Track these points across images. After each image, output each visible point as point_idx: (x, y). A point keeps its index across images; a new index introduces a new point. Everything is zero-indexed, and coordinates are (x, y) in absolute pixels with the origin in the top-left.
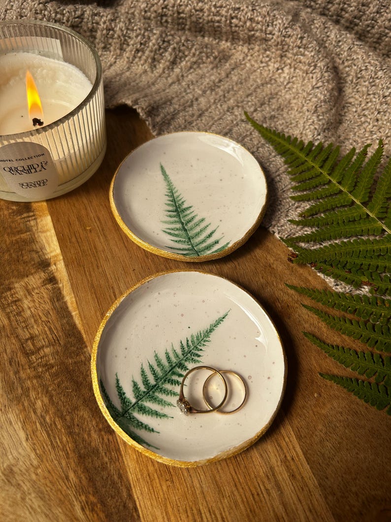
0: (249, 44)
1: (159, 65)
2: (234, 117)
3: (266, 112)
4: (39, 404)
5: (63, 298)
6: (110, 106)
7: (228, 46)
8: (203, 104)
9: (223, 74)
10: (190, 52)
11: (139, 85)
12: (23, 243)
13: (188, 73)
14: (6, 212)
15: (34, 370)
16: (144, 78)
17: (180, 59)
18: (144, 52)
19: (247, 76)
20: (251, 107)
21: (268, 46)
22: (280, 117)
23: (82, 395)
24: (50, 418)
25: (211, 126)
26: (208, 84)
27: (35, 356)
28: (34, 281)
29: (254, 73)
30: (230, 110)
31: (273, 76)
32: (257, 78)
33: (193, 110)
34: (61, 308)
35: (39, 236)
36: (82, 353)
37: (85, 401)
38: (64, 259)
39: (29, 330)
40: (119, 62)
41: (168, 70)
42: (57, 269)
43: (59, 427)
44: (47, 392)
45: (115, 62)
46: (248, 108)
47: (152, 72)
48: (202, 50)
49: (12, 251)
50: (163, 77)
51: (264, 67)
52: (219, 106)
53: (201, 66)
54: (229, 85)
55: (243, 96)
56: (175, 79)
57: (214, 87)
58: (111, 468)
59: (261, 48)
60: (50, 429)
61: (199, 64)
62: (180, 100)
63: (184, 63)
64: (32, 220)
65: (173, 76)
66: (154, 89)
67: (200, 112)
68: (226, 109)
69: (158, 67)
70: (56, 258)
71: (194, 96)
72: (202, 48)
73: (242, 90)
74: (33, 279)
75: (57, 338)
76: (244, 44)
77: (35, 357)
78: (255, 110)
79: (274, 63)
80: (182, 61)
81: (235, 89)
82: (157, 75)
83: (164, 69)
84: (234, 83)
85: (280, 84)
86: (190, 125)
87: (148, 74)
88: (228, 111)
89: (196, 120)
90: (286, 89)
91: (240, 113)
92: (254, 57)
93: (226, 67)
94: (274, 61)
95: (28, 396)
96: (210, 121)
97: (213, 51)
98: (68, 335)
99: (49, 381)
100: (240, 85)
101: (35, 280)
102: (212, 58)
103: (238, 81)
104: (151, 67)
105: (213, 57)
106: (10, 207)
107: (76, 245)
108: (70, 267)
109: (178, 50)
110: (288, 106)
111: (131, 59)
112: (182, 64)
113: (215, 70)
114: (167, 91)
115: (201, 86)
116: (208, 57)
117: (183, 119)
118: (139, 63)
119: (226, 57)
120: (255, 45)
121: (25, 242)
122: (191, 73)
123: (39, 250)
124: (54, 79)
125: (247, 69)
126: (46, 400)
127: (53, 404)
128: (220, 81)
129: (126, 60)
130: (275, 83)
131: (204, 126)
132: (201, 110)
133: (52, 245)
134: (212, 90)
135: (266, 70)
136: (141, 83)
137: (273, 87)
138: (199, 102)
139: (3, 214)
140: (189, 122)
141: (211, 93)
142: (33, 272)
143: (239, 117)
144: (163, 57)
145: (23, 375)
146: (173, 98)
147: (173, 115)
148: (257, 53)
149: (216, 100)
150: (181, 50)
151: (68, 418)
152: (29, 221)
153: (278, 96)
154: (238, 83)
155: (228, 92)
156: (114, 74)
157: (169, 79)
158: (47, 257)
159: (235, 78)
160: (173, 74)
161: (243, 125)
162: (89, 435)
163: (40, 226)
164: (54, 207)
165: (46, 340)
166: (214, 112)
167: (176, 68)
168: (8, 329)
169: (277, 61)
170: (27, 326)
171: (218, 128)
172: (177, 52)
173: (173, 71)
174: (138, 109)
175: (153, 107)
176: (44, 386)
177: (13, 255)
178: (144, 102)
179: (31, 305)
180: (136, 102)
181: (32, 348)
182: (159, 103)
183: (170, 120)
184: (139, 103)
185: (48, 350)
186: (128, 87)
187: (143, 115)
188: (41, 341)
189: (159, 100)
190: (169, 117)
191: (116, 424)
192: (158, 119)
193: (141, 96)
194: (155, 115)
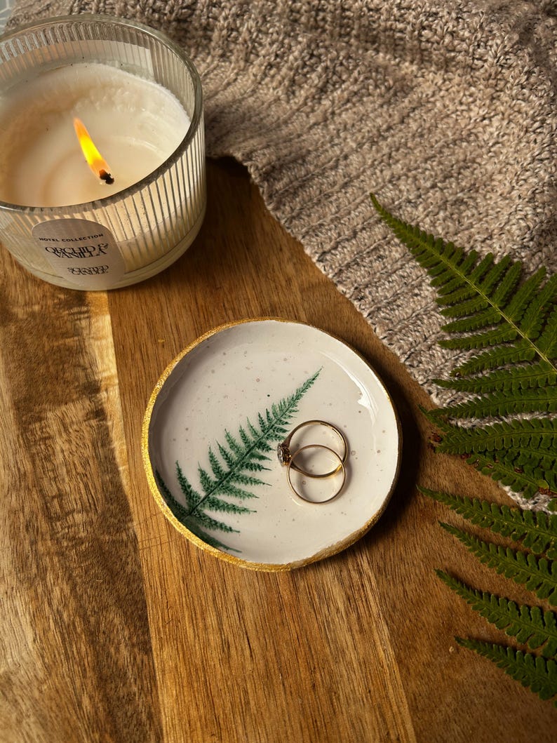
0: (446, 72)
1: (300, 91)
2: (397, 192)
3: (450, 191)
4: (57, 592)
5: (110, 442)
6: (213, 153)
7: (412, 71)
8: (354, 165)
9: (397, 118)
10: (350, 76)
11: (264, 121)
12: (67, 353)
13: (342, 109)
14: (50, 302)
15: (57, 542)
16: (274, 109)
17: (334, 85)
18: (279, 69)
19: (434, 124)
20: (428, 179)
21: (475, 79)
22: (472, 203)
23: (116, 591)
24: (69, 616)
25: (359, 204)
26: (368, 132)
27: (60, 522)
28: (74, 411)
29: (445, 120)
30: (395, 180)
31: (474, 128)
32: (448, 128)
33: (336, 175)
34: (106, 458)
35: (90, 345)
36: (125, 530)
37: (118, 599)
38: (120, 384)
39: (58, 484)
40: (241, 80)
41: (311, 101)
42: (108, 398)
43: (79, 630)
44: (70, 577)
45: (235, 80)
46: (422, 181)
47: (288, 102)
48: (369, 74)
49: (50, 363)
50: (302, 112)
51: (463, 110)
52: (378, 172)
53: (365, 99)
54: (402, 137)
55: (420, 160)
56: (320, 119)
57: (378, 138)
58: (140, 701)
59: (463, 81)
60: (67, 632)
61: (363, 96)
62: (319, 156)
63: (339, 92)
64: (84, 318)
65: (319, 110)
66: (285, 131)
67: (347, 179)
68: (388, 177)
69: (297, 93)
70: (109, 382)
71: (342, 150)
72: (370, 71)
73: (420, 148)
74: (73, 408)
75: (94, 502)
76: (438, 70)
77: (61, 525)
78: (434, 186)
79: (480, 108)
80: (336, 89)
81: (409, 145)
82: (295, 107)
83: (307, 98)
84: (410, 134)
85: (483, 143)
86: (326, 199)
87: (281, 103)
88: (390, 181)
89: (337, 192)
90: (490, 154)
91: (408, 187)
92: (450, 94)
93: (403, 105)
94: (480, 104)
95: (44, 579)
96: (359, 196)
97: (387, 77)
98: (108, 500)
99: (75, 561)
100: (418, 140)
101: (76, 411)
102: (383, 88)
103: (417, 130)
104: (287, 94)
105: (386, 87)
106: (55, 295)
107: (140, 364)
108: (127, 397)
109: (332, 70)
110: (488, 183)
111: (259, 78)
112: (335, 94)
113: (385, 107)
114: (305, 137)
115: (357, 135)
116: (376, 86)
117: (318, 188)
118: (270, 86)
119: (405, 88)
120: (455, 75)
121: (69, 349)
122: (347, 110)
123: (87, 365)
124: (139, 106)
125: (436, 110)
126: (67, 590)
127: (75, 597)
128: (389, 128)
129: (252, 77)
130: (475, 141)
131: (347, 204)
132: (349, 176)
133: (106, 360)
134: (373, 143)
135: (464, 117)
136: (267, 119)
137: (470, 148)
138: (348, 161)
139: (46, 305)
140: (326, 195)
141: (371, 148)
142: (75, 397)
143: (405, 193)
144: (308, 79)
145: (41, 548)
146: (309, 152)
147: (305, 181)
148: (456, 87)
149: (375, 160)
150: (337, 71)
151: (92, 620)
152: (80, 319)
153: (475, 165)
154: (417, 135)
155: (397, 150)
156: (230, 99)
157: (311, 115)
158: (96, 378)
159: (414, 126)
160: (318, 109)
161: (409, 209)
162: (117, 650)
163: (93, 330)
164: (117, 302)
165: (79, 502)
166: (368, 182)
167: (324, 99)
168: (30, 477)
169: (484, 105)
170: (55, 478)
171: (369, 208)
172: (330, 74)
173: (320, 103)
174: (251, 167)
175: (274, 167)
176: (67, 569)
177: (52, 369)
178: (261, 156)
179: (65, 447)
180: (249, 156)
181: (59, 510)
182: (284, 161)
183: (298, 188)
184: (254, 159)
185: (79, 518)
186: (247, 123)
187: (256, 178)
188: (72, 502)
189: (286, 156)
190: (296, 184)
191: (182, 525)
192: (279, 186)
193: (260, 146)
194: (275, 179)
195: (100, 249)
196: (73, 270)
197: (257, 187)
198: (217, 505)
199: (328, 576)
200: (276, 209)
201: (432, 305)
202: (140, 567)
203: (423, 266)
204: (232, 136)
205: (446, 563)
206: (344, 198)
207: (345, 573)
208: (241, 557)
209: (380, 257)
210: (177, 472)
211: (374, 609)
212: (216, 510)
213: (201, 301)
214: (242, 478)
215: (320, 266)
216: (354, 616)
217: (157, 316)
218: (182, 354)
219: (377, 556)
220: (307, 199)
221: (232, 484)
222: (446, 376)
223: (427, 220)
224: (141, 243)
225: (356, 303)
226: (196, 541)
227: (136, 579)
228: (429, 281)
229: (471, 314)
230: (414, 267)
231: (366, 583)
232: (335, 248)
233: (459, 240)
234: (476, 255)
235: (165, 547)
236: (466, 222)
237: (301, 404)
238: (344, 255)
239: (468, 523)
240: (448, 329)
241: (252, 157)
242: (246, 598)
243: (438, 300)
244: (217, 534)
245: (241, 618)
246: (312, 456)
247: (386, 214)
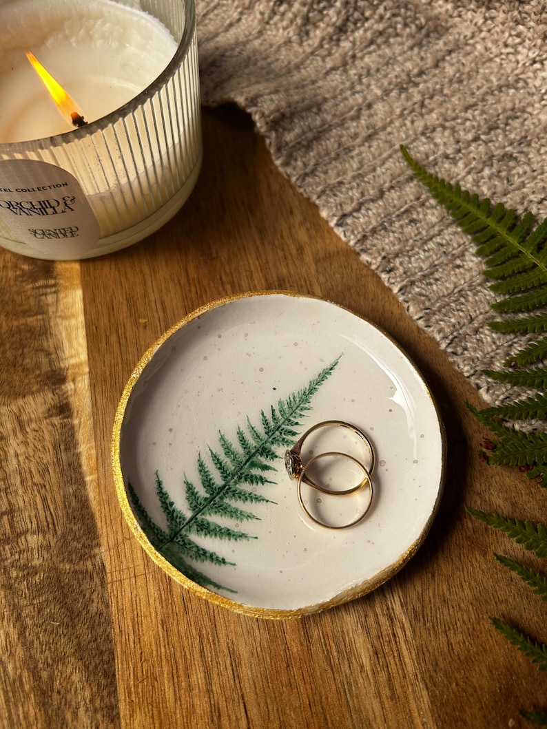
0: (488, 9)
1: (315, 31)
2: (432, 146)
3: (497, 144)
5: (75, 445)
6: (211, 100)
7: (447, 10)
8: (380, 116)
9: (430, 61)
10: (374, 13)
11: (273, 66)
12: (28, 335)
13: (365, 52)
14: (11, 274)
15: (5, 572)
16: (284, 53)
17: (355, 23)
18: (290, 5)
19: (475, 68)
20: (469, 131)
21: (524, 15)
22: (522, 159)
23: (77, 637)
24: (15, 668)
25: (386, 159)
26: (396, 77)
27: (10, 546)
28: (34, 406)
29: (488, 64)
30: (428, 132)
31: (523, 73)
32: (491, 73)
33: (358, 126)
34: (69, 465)
35: (57, 325)
36: (90, 557)
37: (79, 649)
38: (90, 372)
39: (10, 497)
40: (246, 19)
41: (329, 43)
42: (75, 390)
43: (27, 687)
44: (19, 617)
45: (239, 20)
46: (462, 133)
47: (301, 44)
48: (396, 11)
49: (7, 346)
50: (317, 55)
51: (508, 54)
52: (408, 123)
53: (392, 40)
54: (437, 83)
55: (459, 108)
56: (339, 62)
57: (408, 83)
59: (509, 18)
61: (389, 36)
62: (337, 105)
63: (361, 32)
64: (51, 293)
65: (337, 54)
66: (297, 77)
67: (371, 131)
68: (420, 129)
69: (312, 34)
70: (77, 369)
71: (365, 98)
72: (398, 7)
73: (459, 95)
74: (32, 403)
75: (53, 520)
76: (478, 7)
77: (10, 549)
78: (476, 139)
79: (529, 49)
80: (357, 29)
81: (446, 91)
82: (309, 50)
83: (323, 39)
84: (447, 80)
85: (534, 90)
86: (346, 153)
87: (292, 46)
88: (423, 134)
89: (359, 146)
90: (543, 102)
91: (445, 140)
92: (492, 35)
93: (437, 47)
94: (529, 45)
96: (385, 151)
97: (418, 15)
98: (71, 519)
99: (25, 597)
100: (456, 86)
101: (35, 405)
102: (413, 27)
103: (454, 75)
104: (299, 34)
105: (417, 25)
106: (18, 266)
107: (116, 348)
108: (99, 389)
109: (353, 5)
110: (542, 135)
111: (266, 16)
112: (357, 34)
113: (416, 50)
114: (320, 83)
115: (383, 81)
116: (406, 25)
117: (336, 141)
118: (280, 25)
119: (439, 28)
120: (498, 12)
121: (32, 331)
122: (370, 53)
123: (52, 350)
124: (123, 40)
125: (477, 53)
126: (14, 634)
127: (24, 644)
128: (421, 73)
129: (259, 16)
130: (524, 88)
131: (371, 159)
132: (374, 128)
133: (75, 344)
134: (402, 89)
135: (510, 61)
136: (276, 64)
137: (518, 96)
138: (372, 111)
139: (6, 277)
140: (345, 149)
141: (400, 95)
142: (34, 388)
143: (441, 147)
144: (324, 16)
146: (325, 100)
147: (320, 132)
148: (500, 26)
149: (405, 109)
150: (360, 7)
151: (44, 674)
152: (46, 294)
153: (526, 115)
154: (455, 80)
155: (431, 97)
156: (232, 41)
157: (328, 59)
158: (62, 365)
159: (450, 70)
160: (336, 52)
161: (447, 166)
162: (75, 715)
163: (61, 307)
164: (92, 273)
165: (34, 519)
166: (396, 134)
167: (344, 40)
169: (535, 46)
170: (6, 489)
171: (397, 164)
172: (351, 10)
173: (338, 45)
174: (256, 113)
175: (283, 115)
176: (15, 607)
177: (9, 354)
178: (269, 102)
179: (21, 450)
180: (253, 101)
181: (8, 531)
182: (295, 108)
183: (311, 141)
184: (259, 105)
185: (33, 540)
186: (252, 68)
187: (262, 127)
188: (26, 520)
189: (298, 102)
190: (310, 135)
191: (160, 556)
192: (289, 137)
193: (267, 91)
194: (284, 129)
195: (66, 204)
196: (36, 232)
197: (263, 138)
198: (207, 528)
199: (350, 621)
200: (286, 164)
201: (479, 279)
202: (107, 606)
203: (466, 231)
204: (234, 82)
205: (503, 608)
206: (368, 153)
207: (371, 619)
208: (237, 600)
209: (413, 221)
210: (156, 485)
211: (410, 668)
212: (206, 535)
213: (192, 273)
214: (240, 493)
215: (339, 231)
216: (383, 677)
217: (139, 290)
218: (166, 336)
219: (413, 595)
220: (323, 153)
221: (227, 501)
222: (498, 366)
223: (470, 178)
224: (118, 198)
225: (384, 276)
226: (178, 577)
227: (102, 621)
228: (473, 249)
229: (527, 290)
230: (455, 233)
231: (399, 632)
232: (358, 210)
233: (510, 201)
234: (532, 219)
235: (140, 581)
236: (517, 181)
237: (315, 400)
238: (369, 217)
239: (531, 555)
240: (500, 308)
241: (257, 102)
242: (243, 650)
243: (485, 273)
244: (206, 568)
245: (236, 676)
246: (328, 466)
247: (419, 170)
